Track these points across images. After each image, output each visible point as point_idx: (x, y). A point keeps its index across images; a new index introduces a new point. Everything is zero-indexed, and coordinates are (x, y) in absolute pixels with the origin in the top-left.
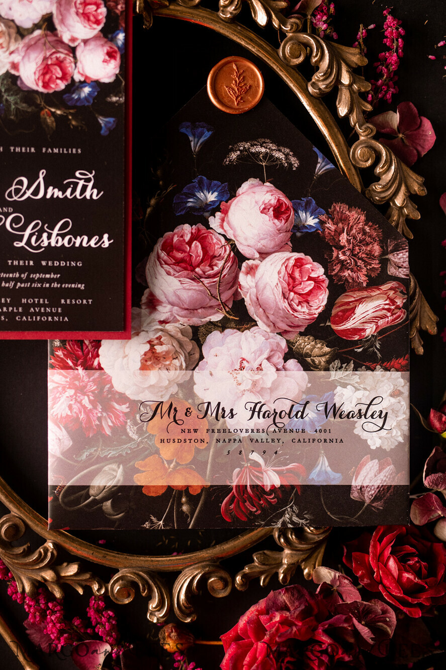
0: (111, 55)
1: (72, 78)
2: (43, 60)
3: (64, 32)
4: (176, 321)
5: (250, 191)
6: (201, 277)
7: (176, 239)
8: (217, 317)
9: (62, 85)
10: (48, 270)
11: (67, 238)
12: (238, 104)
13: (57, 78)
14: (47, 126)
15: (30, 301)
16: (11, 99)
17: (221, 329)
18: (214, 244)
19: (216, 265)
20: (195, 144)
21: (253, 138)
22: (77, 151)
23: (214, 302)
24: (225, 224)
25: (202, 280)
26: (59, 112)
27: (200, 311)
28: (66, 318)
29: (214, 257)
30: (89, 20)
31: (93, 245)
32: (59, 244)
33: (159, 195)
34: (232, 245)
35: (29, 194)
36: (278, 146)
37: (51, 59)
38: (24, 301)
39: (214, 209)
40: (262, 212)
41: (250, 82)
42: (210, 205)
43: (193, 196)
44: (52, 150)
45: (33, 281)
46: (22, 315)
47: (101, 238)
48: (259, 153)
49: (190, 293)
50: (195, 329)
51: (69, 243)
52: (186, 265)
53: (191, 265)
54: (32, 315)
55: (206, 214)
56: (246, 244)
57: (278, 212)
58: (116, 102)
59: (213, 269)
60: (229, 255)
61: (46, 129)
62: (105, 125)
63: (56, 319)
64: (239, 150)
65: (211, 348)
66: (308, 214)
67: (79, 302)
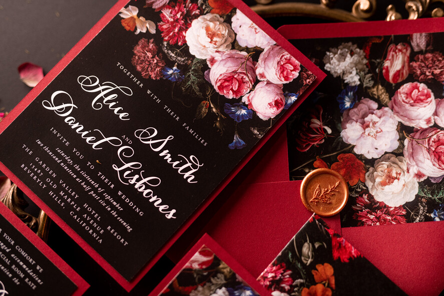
0: (277, 104)
1: (241, 97)
2: (233, 72)
9: (231, 96)
10: (118, 199)
13: (232, 89)
14: (200, 112)
15: (90, 209)
16: (193, 78)
22: (204, 143)
26: (214, 110)
28: (101, 241)
30: (282, 72)
31: (160, 209)
32: (140, 190)
35: (150, 142)
38: (86, 205)
44: (189, 129)
45: (103, 198)
46: (76, 213)
47: (170, 209)
51: (146, 195)
54: (82, 219)
58: (255, 135)
62: (236, 143)
63: (95, 235)
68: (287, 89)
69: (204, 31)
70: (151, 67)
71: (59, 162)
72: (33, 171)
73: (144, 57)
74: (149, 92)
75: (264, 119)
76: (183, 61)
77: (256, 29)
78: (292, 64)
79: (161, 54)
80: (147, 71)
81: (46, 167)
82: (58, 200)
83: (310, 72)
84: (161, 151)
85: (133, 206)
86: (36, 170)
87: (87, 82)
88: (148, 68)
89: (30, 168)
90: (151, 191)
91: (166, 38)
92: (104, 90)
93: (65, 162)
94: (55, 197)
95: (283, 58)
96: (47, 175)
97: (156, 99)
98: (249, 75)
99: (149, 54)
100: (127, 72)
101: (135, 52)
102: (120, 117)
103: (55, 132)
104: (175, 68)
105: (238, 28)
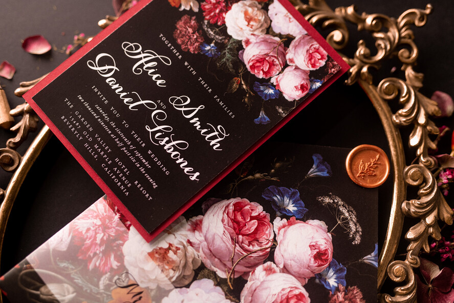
1: (270, 78)
2: (265, 54)
3: (291, 52)
4: (198, 250)
5: (316, 227)
6: (238, 243)
7: (247, 207)
8: (222, 274)
10: (148, 158)
11: (177, 153)
12: (359, 176)
13: (262, 70)
14: (231, 87)
15: (120, 164)
16: (228, 55)
17: (216, 283)
18: (265, 234)
19: (253, 246)
20: (313, 172)
21: (348, 202)
23: (229, 264)
24: (283, 230)
25: (237, 245)
26: (244, 87)
27: (216, 260)
28: (128, 193)
29: (257, 240)
31: (185, 171)
32: (169, 151)
33: (265, 175)
34: (274, 245)
36: (358, 221)
37: (270, 58)
38: (117, 160)
39: (286, 215)
40: (310, 246)
41: (377, 173)
42: (286, 211)
43: (282, 196)
44: (220, 101)
45: (133, 155)
46: (107, 166)
47: (194, 172)
48: (343, 214)
49: (222, 244)
50: (203, 267)
51: (174, 156)
52: (237, 227)
53: (240, 230)
54: (112, 171)
55: (278, 213)
56: (282, 253)
57: (319, 256)
59: (249, 246)
60: (267, 248)
61: (229, 88)
63: (122, 187)
64: (334, 200)
65: (199, 287)
66: (335, 276)
67: (144, 192)
68: (313, 75)
69: (243, 15)
70: (191, 42)
71: (96, 117)
72: (71, 123)
73: (186, 32)
74: (186, 64)
75: (290, 100)
76: (221, 40)
77: (290, 18)
78: (319, 54)
79: (201, 31)
80: (187, 44)
81: (84, 121)
82: (92, 152)
83: (335, 63)
84: (192, 118)
85: (161, 165)
86: (74, 122)
87: (130, 48)
88: (188, 42)
89: (69, 120)
90: (178, 153)
91: (207, 17)
92: (145, 57)
93: (102, 118)
94: (90, 149)
95: (312, 47)
96: (84, 128)
97: (192, 71)
98: (280, 59)
99: (190, 30)
100: (168, 44)
101: (178, 26)
102: (158, 83)
103: (96, 90)
104: (212, 45)
105: (274, 15)
